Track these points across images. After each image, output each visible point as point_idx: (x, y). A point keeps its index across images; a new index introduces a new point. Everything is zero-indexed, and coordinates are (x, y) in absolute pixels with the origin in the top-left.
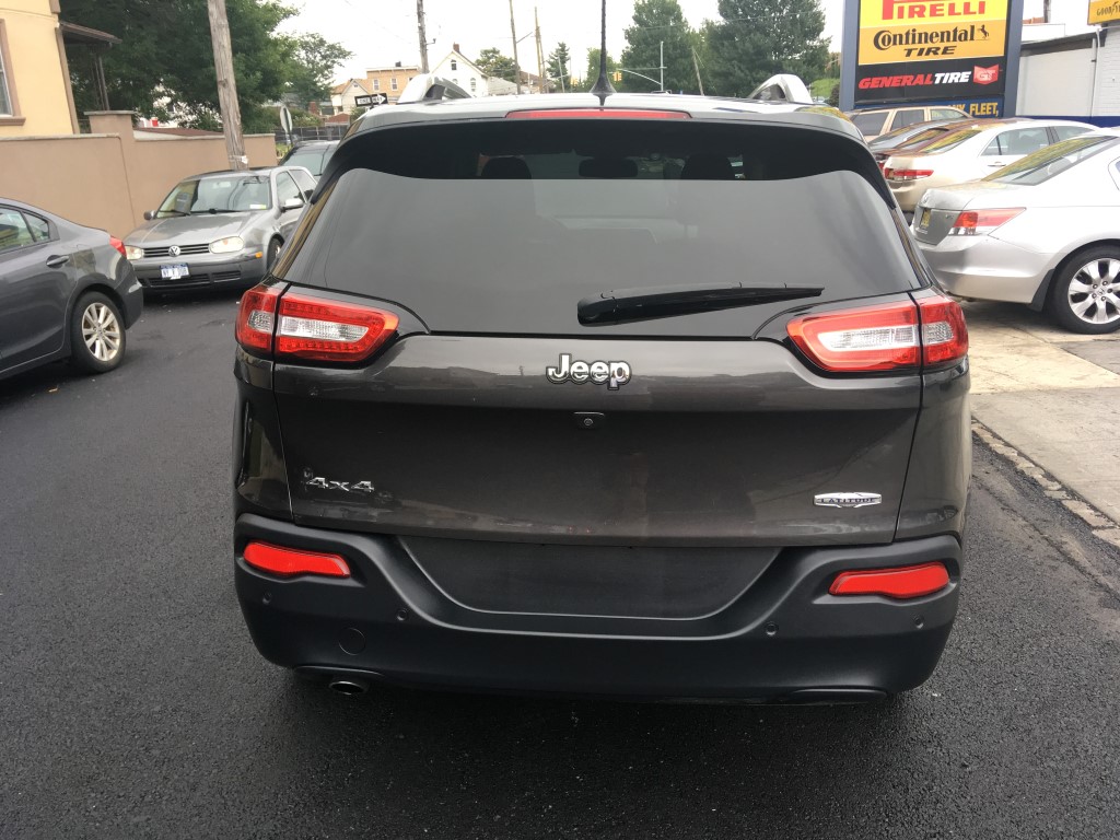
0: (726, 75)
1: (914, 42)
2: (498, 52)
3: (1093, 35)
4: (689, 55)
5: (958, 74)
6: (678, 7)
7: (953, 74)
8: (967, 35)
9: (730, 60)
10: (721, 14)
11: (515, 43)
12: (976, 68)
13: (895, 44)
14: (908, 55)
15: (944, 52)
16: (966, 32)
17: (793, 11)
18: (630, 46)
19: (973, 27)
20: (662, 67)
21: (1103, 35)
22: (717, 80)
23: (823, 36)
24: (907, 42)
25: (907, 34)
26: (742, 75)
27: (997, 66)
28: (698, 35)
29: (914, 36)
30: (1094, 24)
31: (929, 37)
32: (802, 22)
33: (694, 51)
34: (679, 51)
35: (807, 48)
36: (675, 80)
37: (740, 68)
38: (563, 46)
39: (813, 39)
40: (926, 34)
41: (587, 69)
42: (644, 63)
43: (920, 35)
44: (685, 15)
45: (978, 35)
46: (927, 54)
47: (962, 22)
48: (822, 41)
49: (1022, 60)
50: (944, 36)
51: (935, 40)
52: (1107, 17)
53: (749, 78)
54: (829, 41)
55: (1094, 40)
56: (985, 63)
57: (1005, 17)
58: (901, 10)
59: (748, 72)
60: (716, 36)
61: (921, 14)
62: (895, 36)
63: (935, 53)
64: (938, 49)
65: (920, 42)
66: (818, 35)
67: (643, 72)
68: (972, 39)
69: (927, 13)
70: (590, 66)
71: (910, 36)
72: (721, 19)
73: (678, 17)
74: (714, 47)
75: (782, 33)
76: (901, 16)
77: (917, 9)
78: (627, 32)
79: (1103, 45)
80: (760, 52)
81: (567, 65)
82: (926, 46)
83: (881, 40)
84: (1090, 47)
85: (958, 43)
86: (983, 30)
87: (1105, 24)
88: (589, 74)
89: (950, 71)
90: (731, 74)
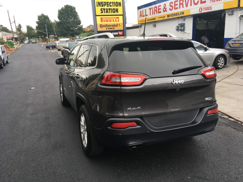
0: (62, 32)
1: (107, 27)
2: (2, 26)
3: (139, 26)
4: (52, 27)
5: (116, 33)
6: (48, 17)
7: (115, 33)
8: (116, 26)
9: (62, 29)
10: (59, 19)
11: (11, 24)
12: (119, 32)
13: (104, 27)
14: (107, 29)
15: (113, 29)
16: (116, 25)
17: (74, 19)
18: (38, 25)
19: (117, 24)
20: (46, 30)
21: (141, 26)
22: (60, 33)
23: (81, 24)
24: (106, 27)
25: (106, 25)
26: (65, 32)
27: (122, 31)
28: (53, 23)
29: (107, 25)
30: (139, 24)
31: (110, 26)
32: (76, 21)
33: (53, 26)
34: (50, 26)
35: (78, 27)
36: (50, 33)
37: (65, 31)
38: (20, 25)
39: (79, 25)
40: (109, 25)
41: (26, 30)
42: (42, 29)
43: (108, 25)
44: (50, 19)
45: (118, 26)
46: (110, 29)
47: (115, 23)
48: (81, 26)
49: (126, 30)
50: (112, 26)
51: (111, 26)
52: (141, 23)
53: (67, 33)
54: (83, 25)
55: (139, 27)
56: (120, 31)
57: (122, 22)
58: (104, 20)
59: (66, 31)
60: (58, 24)
61: (108, 21)
62: (104, 25)
63: (111, 29)
64: (112, 28)
65: (108, 27)
66: (80, 24)
67: (42, 31)
68: (117, 26)
69: (109, 21)
70: (27, 29)
71: (106, 26)
72: (59, 20)
73: (48, 19)
74: (58, 26)
75: (72, 23)
76: (104, 21)
77: (107, 20)
78: (36, 22)
79: (141, 28)
80: (69, 27)
81: (21, 29)
82: (110, 27)
83: (101, 26)
84: (139, 28)
85: (115, 27)
86: (119, 25)
87: (141, 24)
88: (27, 31)
89: (115, 32)
90: (63, 32)
